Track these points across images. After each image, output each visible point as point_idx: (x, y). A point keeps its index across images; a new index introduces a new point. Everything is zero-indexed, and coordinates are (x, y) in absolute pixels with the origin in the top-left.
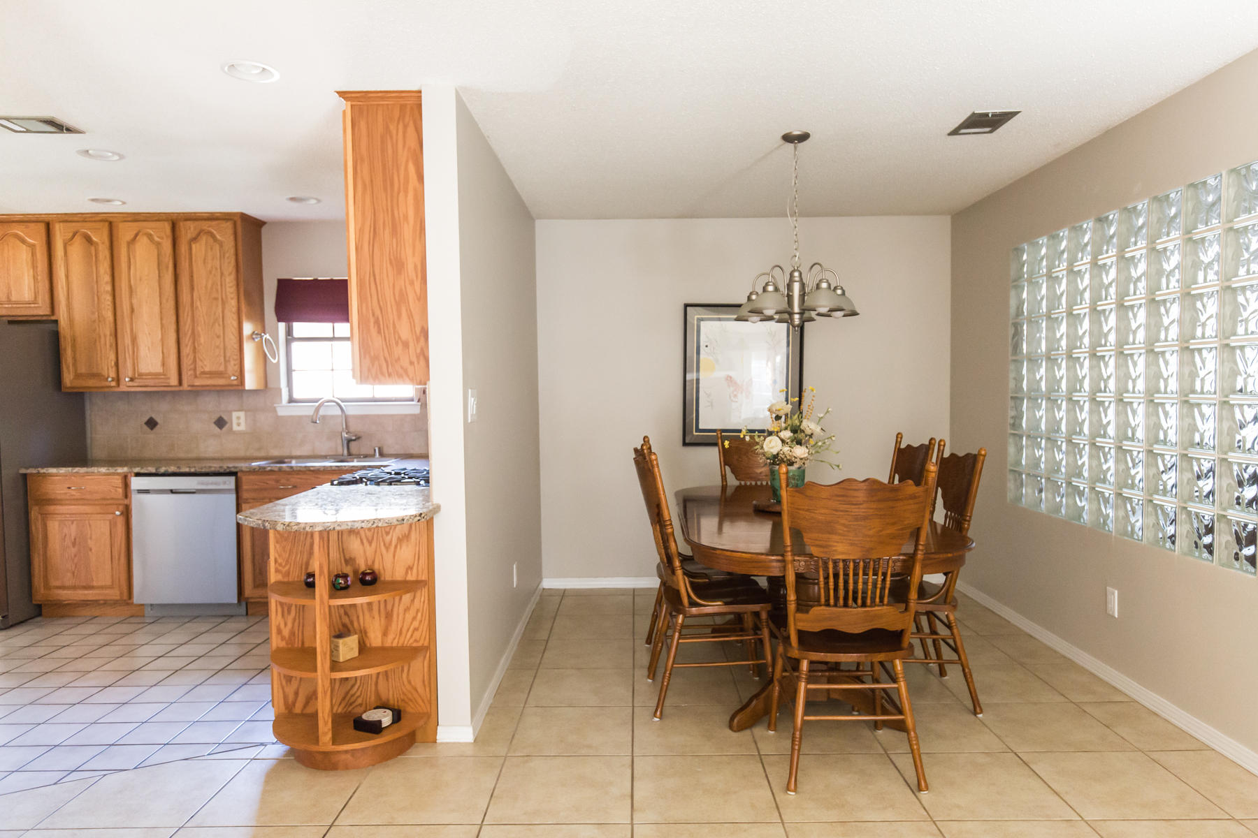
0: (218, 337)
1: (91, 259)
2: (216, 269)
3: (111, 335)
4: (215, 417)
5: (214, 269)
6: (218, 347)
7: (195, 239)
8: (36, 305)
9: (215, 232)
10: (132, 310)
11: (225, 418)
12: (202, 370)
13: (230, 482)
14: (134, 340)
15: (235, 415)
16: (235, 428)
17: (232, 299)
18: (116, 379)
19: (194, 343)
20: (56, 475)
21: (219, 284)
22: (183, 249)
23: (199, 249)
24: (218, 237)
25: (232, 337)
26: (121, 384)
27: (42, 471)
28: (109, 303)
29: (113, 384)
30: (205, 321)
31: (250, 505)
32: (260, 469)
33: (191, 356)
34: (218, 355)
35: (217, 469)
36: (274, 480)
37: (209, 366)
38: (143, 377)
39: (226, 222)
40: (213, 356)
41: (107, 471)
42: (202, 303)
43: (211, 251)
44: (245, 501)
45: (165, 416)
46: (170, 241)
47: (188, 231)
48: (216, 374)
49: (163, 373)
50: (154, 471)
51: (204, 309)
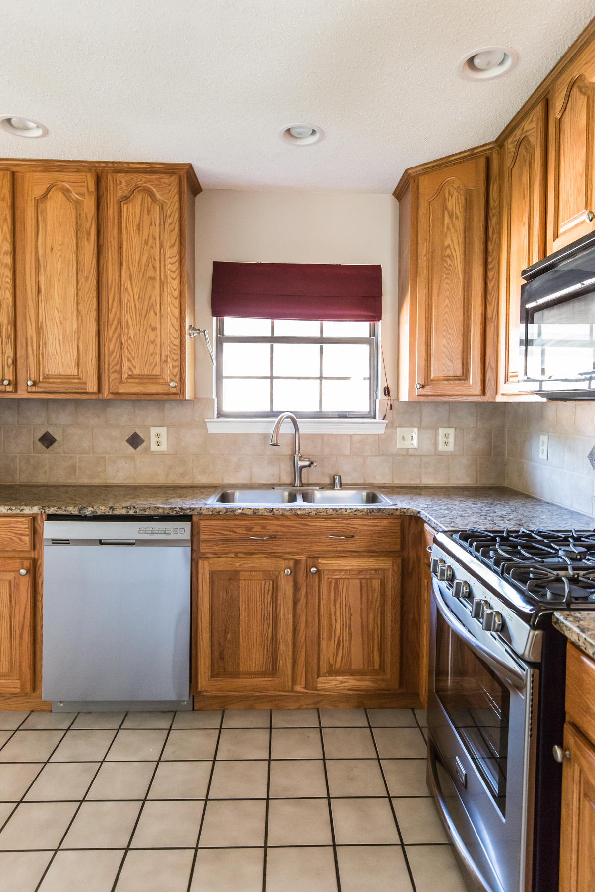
0: (154, 329)
2: (154, 239)
3: (9, 323)
4: (129, 433)
5: (151, 240)
6: (152, 343)
7: (126, 199)
9: (154, 190)
10: (39, 291)
11: (141, 435)
12: (130, 373)
13: (183, 530)
14: (39, 330)
15: (154, 431)
16: (154, 448)
17: (174, 279)
18: (13, 382)
19: (120, 336)
21: (157, 258)
22: (111, 212)
23: (132, 211)
24: (158, 196)
25: (172, 330)
26: (19, 388)
28: (8, 280)
29: (10, 389)
30: (137, 307)
31: (211, 561)
32: (227, 512)
33: (116, 353)
34: (152, 352)
35: (166, 512)
36: (245, 528)
37: (139, 367)
38: (51, 380)
39: (170, 177)
40: (147, 354)
41: (10, 512)
42: (134, 284)
43: (148, 214)
44: (203, 556)
45: (64, 431)
46: (93, 199)
47: (118, 187)
48: (148, 378)
49: (78, 375)
50: (77, 513)
51: (137, 291)
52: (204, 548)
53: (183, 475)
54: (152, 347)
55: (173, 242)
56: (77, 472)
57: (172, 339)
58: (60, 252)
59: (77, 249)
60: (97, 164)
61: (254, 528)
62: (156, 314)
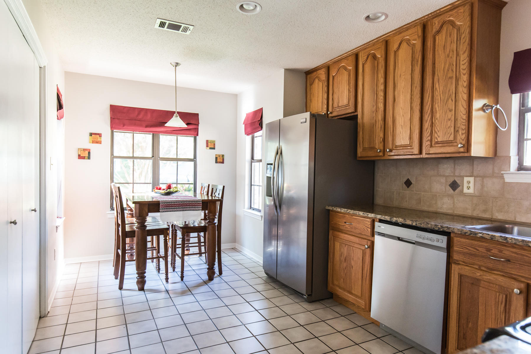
0: (451, 111)
1: (375, 69)
2: (453, 51)
4: (451, 180)
6: (449, 120)
7: (438, 32)
8: (349, 107)
9: (454, 20)
10: (394, 100)
11: (458, 181)
12: (437, 140)
13: (442, 241)
14: (394, 121)
15: (466, 179)
16: (466, 190)
17: (464, 74)
18: (382, 151)
19: (432, 118)
20: (340, 213)
21: (455, 64)
23: (441, 38)
24: (457, 23)
25: (462, 109)
26: (385, 153)
27: (335, 209)
28: (382, 98)
29: (381, 154)
30: (442, 98)
31: (460, 266)
32: (471, 234)
33: (429, 129)
34: (449, 126)
35: (433, 227)
36: (485, 248)
37: (441, 136)
38: (398, 148)
39: (464, 7)
40: (446, 128)
41: (363, 215)
42: (440, 84)
43: (450, 37)
44: (457, 262)
45: (416, 178)
46: (420, 40)
47: (434, 27)
48: (446, 143)
49: (410, 144)
50: (389, 220)
51: (441, 88)
52: (456, 257)
53: (485, 211)
54: (449, 122)
55: (465, 49)
56: (422, 202)
57: (462, 115)
58: (404, 76)
59: (412, 72)
60: (423, 19)
61: (492, 250)
62: (452, 101)
